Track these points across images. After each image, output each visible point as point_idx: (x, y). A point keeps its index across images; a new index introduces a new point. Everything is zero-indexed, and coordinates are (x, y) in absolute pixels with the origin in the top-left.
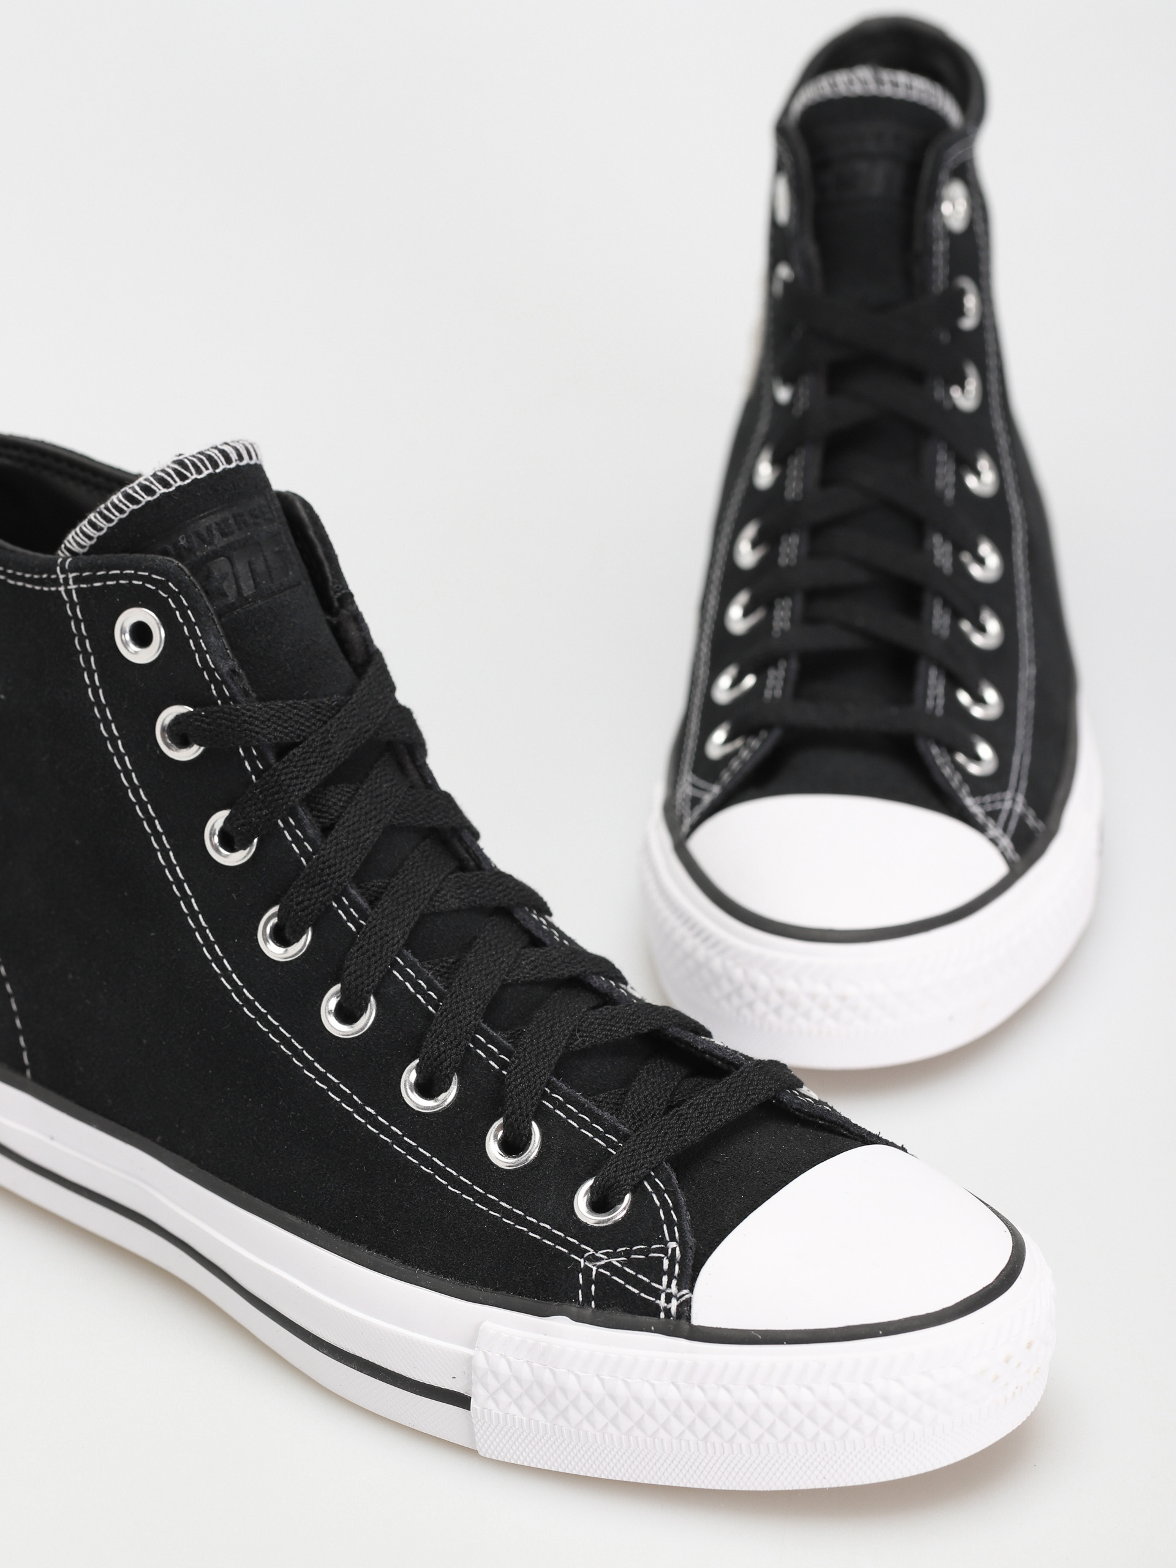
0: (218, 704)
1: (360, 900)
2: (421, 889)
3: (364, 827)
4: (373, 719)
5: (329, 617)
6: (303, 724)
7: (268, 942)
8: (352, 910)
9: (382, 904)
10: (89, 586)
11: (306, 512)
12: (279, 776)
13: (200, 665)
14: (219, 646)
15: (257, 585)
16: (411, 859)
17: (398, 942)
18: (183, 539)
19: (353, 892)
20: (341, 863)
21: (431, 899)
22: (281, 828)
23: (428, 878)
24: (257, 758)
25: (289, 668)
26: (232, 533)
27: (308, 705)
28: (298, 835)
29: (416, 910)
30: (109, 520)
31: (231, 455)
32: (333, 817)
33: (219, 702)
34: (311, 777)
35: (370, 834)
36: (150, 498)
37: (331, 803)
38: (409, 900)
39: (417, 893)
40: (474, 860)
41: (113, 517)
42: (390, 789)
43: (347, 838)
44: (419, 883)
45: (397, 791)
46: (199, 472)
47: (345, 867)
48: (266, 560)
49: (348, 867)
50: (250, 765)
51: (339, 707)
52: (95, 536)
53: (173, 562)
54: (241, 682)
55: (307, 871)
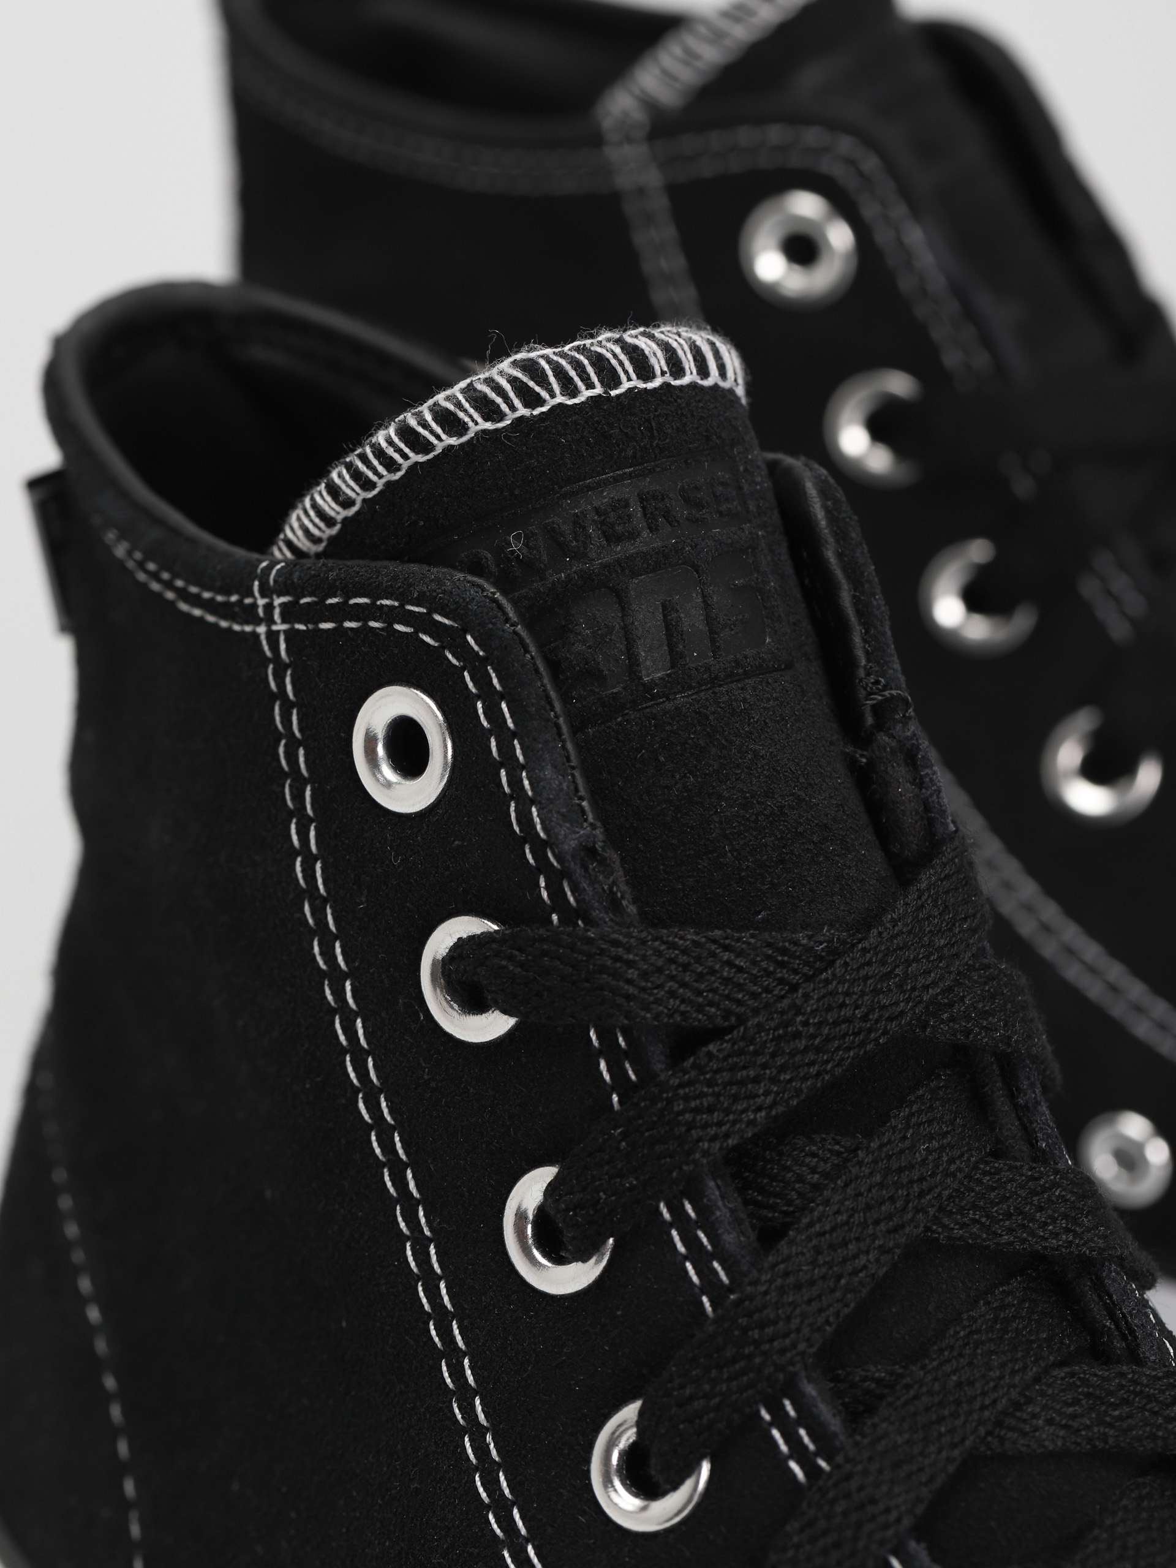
0: (551, 922)
1: (825, 1412)
2: (975, 1398)
3: (858, 1239)
4: (913, 989)
5: (849, 749)
6: (740, 987)
7: (611, 1482)
8: (802, 1432)
9: (875, 1426)
10: (310, 626)
11: (825, 507)
12: (669, 1101)
13: (517, 829)
14: (562, 790)
15: (675, 658)
16: (965, 1323)
17: (898, 1520)
18: (517, 538)
19: (810, 1390)
20: (789, 1319)
21: (999, 1424)
22: (664, 1221)
23: (998, 1373)
24: (626, 1054)
25: (729, 855)
26: (633, 535)
27: (759, 944)
28: (702, 1243)
29: (954, 1446)
30: (367, 485)
31: (653, 361)
32: (791, 1209)
33: (555, 917)
34: (745, 1111)
35: (871, 1257)
36: (453, 441)
37: (790, 1175)
38: (941, 1420)
39: (965, 1406)
40: (1124, 1337)
41: (374, 478)
42: (935, 1155)
43: (814, 1263)
44: (971, 1383)
45: (952, 1161)
46: (570, 389)
47: (798, 1330)
48: (707, 606)
49: (806, 1331)
50: (609, 1070)
51: (834, 953)
52: (339, 518)
53: (483, 590)
54: (607, 877)
55: (711, 1329)
